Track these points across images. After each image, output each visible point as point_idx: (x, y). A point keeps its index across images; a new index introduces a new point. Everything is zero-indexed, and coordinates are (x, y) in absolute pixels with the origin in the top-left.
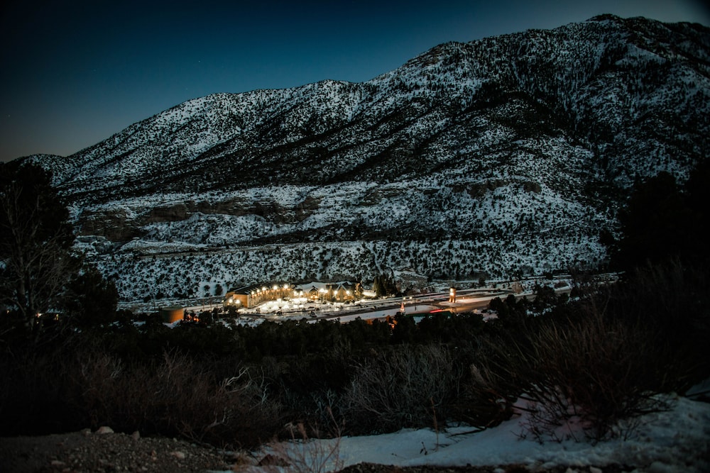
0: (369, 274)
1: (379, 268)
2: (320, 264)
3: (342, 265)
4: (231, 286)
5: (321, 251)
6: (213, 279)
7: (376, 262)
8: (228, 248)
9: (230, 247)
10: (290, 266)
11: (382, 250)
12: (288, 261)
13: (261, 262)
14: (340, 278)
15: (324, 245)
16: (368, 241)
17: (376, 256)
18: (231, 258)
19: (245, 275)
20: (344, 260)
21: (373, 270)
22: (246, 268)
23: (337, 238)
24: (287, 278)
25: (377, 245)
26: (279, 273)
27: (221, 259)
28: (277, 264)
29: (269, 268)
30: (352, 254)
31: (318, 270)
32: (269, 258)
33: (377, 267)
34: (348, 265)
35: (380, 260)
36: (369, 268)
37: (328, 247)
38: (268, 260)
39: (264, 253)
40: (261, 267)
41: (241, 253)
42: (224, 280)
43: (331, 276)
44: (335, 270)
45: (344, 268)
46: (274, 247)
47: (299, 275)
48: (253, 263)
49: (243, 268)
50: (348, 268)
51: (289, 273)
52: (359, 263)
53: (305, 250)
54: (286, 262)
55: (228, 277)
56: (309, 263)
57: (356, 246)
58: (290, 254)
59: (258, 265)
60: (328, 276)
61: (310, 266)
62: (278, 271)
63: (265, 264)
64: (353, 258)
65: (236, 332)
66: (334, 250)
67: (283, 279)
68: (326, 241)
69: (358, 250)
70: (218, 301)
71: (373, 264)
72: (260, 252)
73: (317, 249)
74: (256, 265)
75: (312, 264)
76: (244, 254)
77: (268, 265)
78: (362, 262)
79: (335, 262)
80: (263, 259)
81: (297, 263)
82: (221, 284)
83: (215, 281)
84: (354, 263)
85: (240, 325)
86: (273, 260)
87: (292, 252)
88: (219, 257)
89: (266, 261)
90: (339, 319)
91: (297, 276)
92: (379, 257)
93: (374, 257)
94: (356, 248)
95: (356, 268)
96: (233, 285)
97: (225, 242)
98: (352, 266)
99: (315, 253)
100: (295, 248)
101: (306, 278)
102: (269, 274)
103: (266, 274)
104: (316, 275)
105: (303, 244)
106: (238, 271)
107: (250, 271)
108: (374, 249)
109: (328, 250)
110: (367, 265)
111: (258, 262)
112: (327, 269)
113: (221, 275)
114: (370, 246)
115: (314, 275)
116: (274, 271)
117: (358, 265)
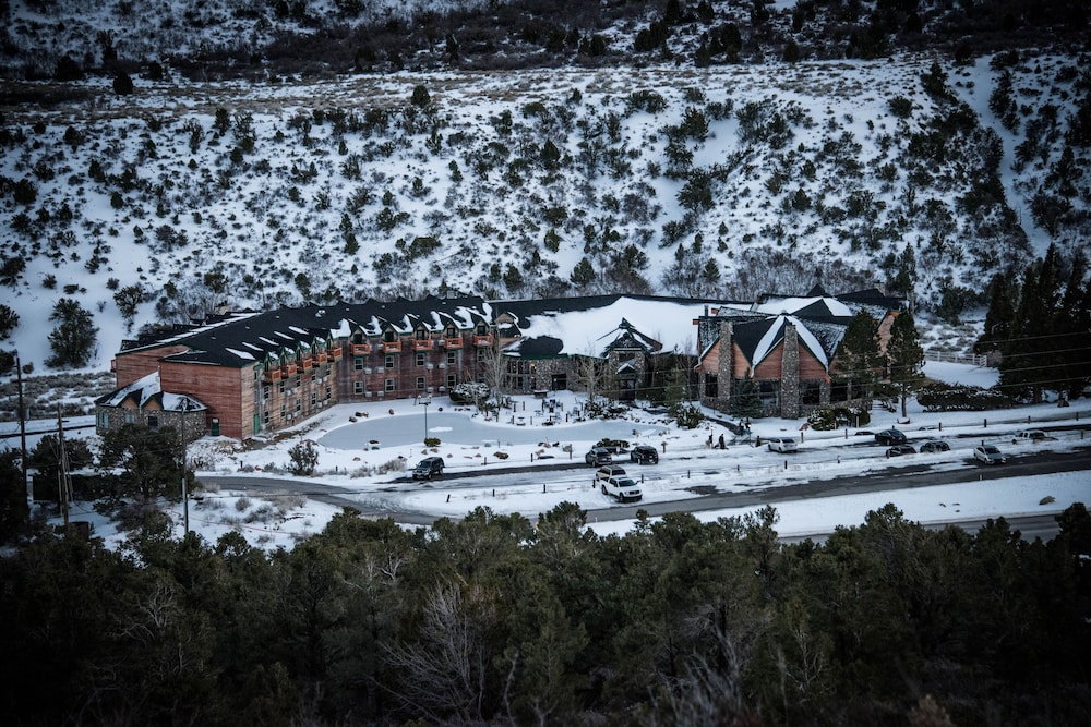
0: (958, 259)
1: (1026, 219)
2: (666, 194)
3: (800, 203)
4: (147, 315)
5: (674, 116)
6: (39, 267)
7: (1007, 182)
8: (124, 87)
9: (138, 82)
10: (493, 203)
11: (1049, 112)
12: (482, 169)
13: (323, 175)
14: (784, 278)
15: (695, 83)
16: (963, 57)
17: (1010, 143)
18: (148, 151)
19: (233, 253)
20: (809, 172)
21: (986, 232)
22: (237, 208)
23: (769, 37)
24: (477, 273)
25: (1023, 80)
26: (427, 245)
27: (84, 152)
28: (419, 191)
29: (371, 211)
30: (859, 132)
31: (657, 227)
32: (369, 157)
33: (1010, 215)
34: (831, 201)
35: (1030, 172)
36: (961, 222)
37: (715, 94)
38: (366, 168)
39: (341, 124)
40: (323, 204)
41: (207, 121)
42: (103, 276)
43: (728, 268)
44: (755, 228)
45: (806, 220)
46: (397, 88)
47: (545, 255)
48: (275, 182)
49: (216, 209)
50: (834, 215)
51: (484, 245)
52: (900, 186)
53: (581, 112)
54: (469, 179)
55: (129, 261)
56: (605, 185)
57: (882, 87)
58: (490, 131)
59: (308, 192)
60: (712, 267)
61: (610, 203)
62: (421, 230)
63: (350, 188)
64: (864, 158)
65: (165, 580)
66: (751, 113)
67: (452, 280)
68: (703, 59)
69: (900, 108)
70: (68, 399)
71: (986, 193)
72: (319, 118)
73: (654, 104)
74: (294, 195)
75: (620, 190)
76: (222, 122)
77: (363, 198)
78: (921, 180)
79: (755, 186)
80: (337, 160)
81: (534, 186)
82: (86, 302)
83: (50, 283)
84: (872, 186)
85: (192, 540)
86: (396, 168)
87: (503, 123)
88: (73, 139)
89: (351, 172)
90: (769, 516)
91: (535, 261)
92: (1026, 153)
93: (994, 155)
94: (882, 101)
95: (882, 220)
96: (162, 309)
97: (109, 54)
98: (858, 206)
99: (638, 127)
100: (523, 100)
101: (583, 273)
102: (375, 246)
103: (352, 248)
104: (642, 262)
105: (571, 71)
106: (187, 225)
107: (261, 228)
108: (1000, 103)
109: (720, 112)
110: (949, 199)
111: (308, 176)
112: (709, 223)
113: (85, 251)
114: (977, 83)
115: (633, 258)
116: (399, 233)
117: (891, 201)
